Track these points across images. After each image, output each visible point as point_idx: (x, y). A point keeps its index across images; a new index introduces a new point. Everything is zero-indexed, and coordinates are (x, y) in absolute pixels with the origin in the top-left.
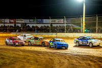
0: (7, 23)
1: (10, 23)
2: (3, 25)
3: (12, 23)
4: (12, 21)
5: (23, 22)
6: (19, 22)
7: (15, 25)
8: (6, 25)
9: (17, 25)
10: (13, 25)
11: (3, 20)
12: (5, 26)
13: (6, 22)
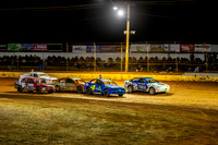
0: (174, 52)
1: (182, 52)
2: (166, 56)
3: (186, 52)
4: (186, 48)
5: (209, 50)
6: (200, 49)
7: (192, 57)
8: (173, 56)
9: (196, 56)
10: (188, 56)
11: (167, 45)
12: (170, 58)
13: (172, 49)
